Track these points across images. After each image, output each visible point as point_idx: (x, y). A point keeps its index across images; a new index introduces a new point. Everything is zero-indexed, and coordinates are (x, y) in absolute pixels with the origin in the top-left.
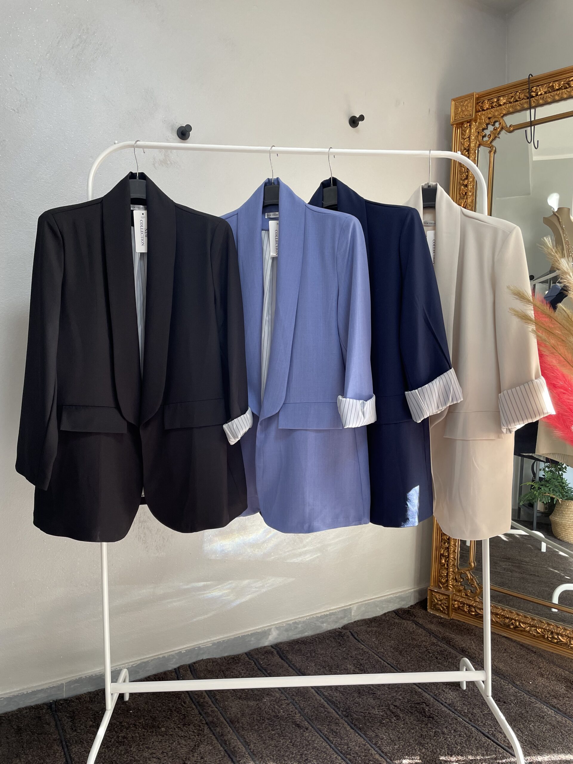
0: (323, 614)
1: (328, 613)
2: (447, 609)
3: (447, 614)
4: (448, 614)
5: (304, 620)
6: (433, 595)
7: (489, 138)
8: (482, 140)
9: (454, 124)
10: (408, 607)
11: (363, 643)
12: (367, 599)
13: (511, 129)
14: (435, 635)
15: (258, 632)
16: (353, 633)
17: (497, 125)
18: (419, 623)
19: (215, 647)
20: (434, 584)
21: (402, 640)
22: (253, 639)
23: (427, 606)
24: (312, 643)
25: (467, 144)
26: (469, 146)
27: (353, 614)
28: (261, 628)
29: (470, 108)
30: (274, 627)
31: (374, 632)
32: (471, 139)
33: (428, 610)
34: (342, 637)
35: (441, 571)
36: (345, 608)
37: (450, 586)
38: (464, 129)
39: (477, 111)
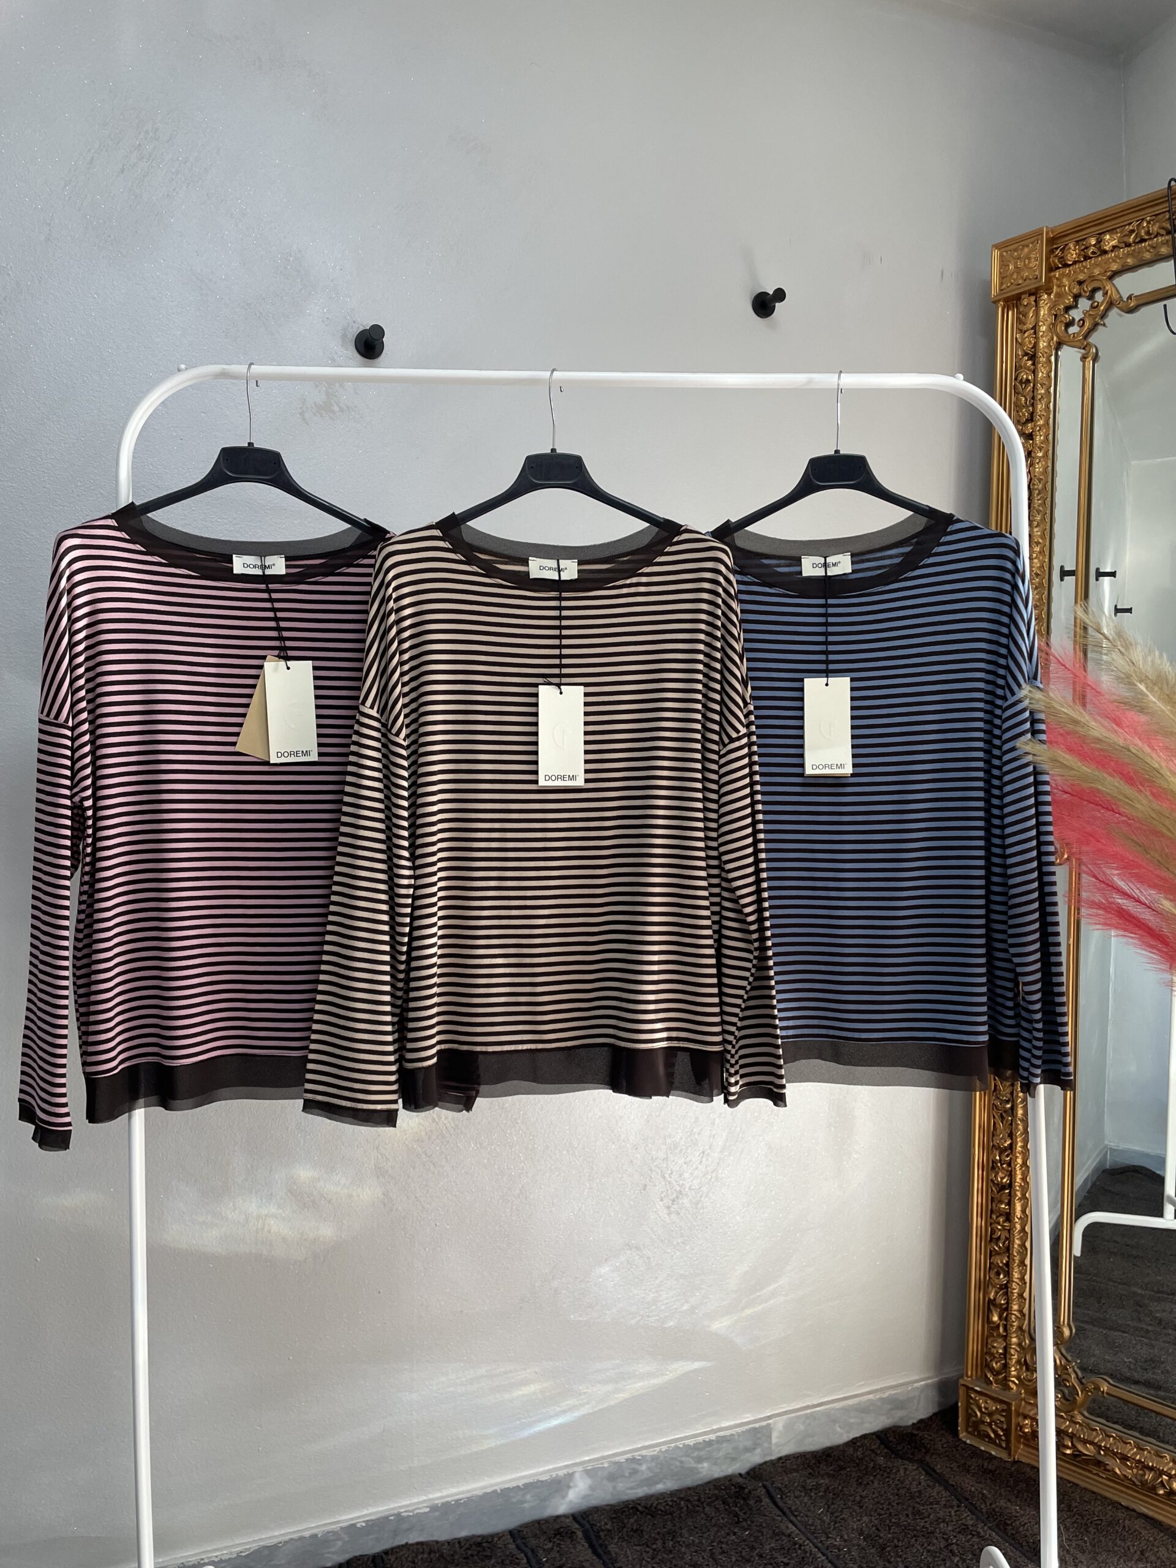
0: (700, 1439)
1: (713, 1437)
2: (1004, 1435)
3: (1005, 1449)
4: (1008, 1449)
5: (655, 1453)
6: (971, 1398)
7: (1080, 327)
8: (1066, 335)
9: (999, 301)
10: (913, 1424)
11: (793, 1518)
12: (810, 1404)
13: (1132, 304)
14: (971, 1504)
15: (542, 1481)
16: (771, 1490)
17: (1099, 296)
18: (935, 1471)
19: (437, 1514)
20: (974, 1372)
21: (890, 1514)
22: (528, 1497)
23: (957, 1426)
24: (671, 1514)
25: (1030, 342)
26: (1035, 346)
27: (774, 1440)
28: (549, 1471)
29: (1036, 263)
30: (580, 1469)
31: (822, 1489)
32: (1039, 331)
33: (962, 1435)
34: (744, 1499)
35: (989, 1341)
36: (757, 1425)
37: (1013, 1379)
38: (1021, 309)
39: (1051, 269)
